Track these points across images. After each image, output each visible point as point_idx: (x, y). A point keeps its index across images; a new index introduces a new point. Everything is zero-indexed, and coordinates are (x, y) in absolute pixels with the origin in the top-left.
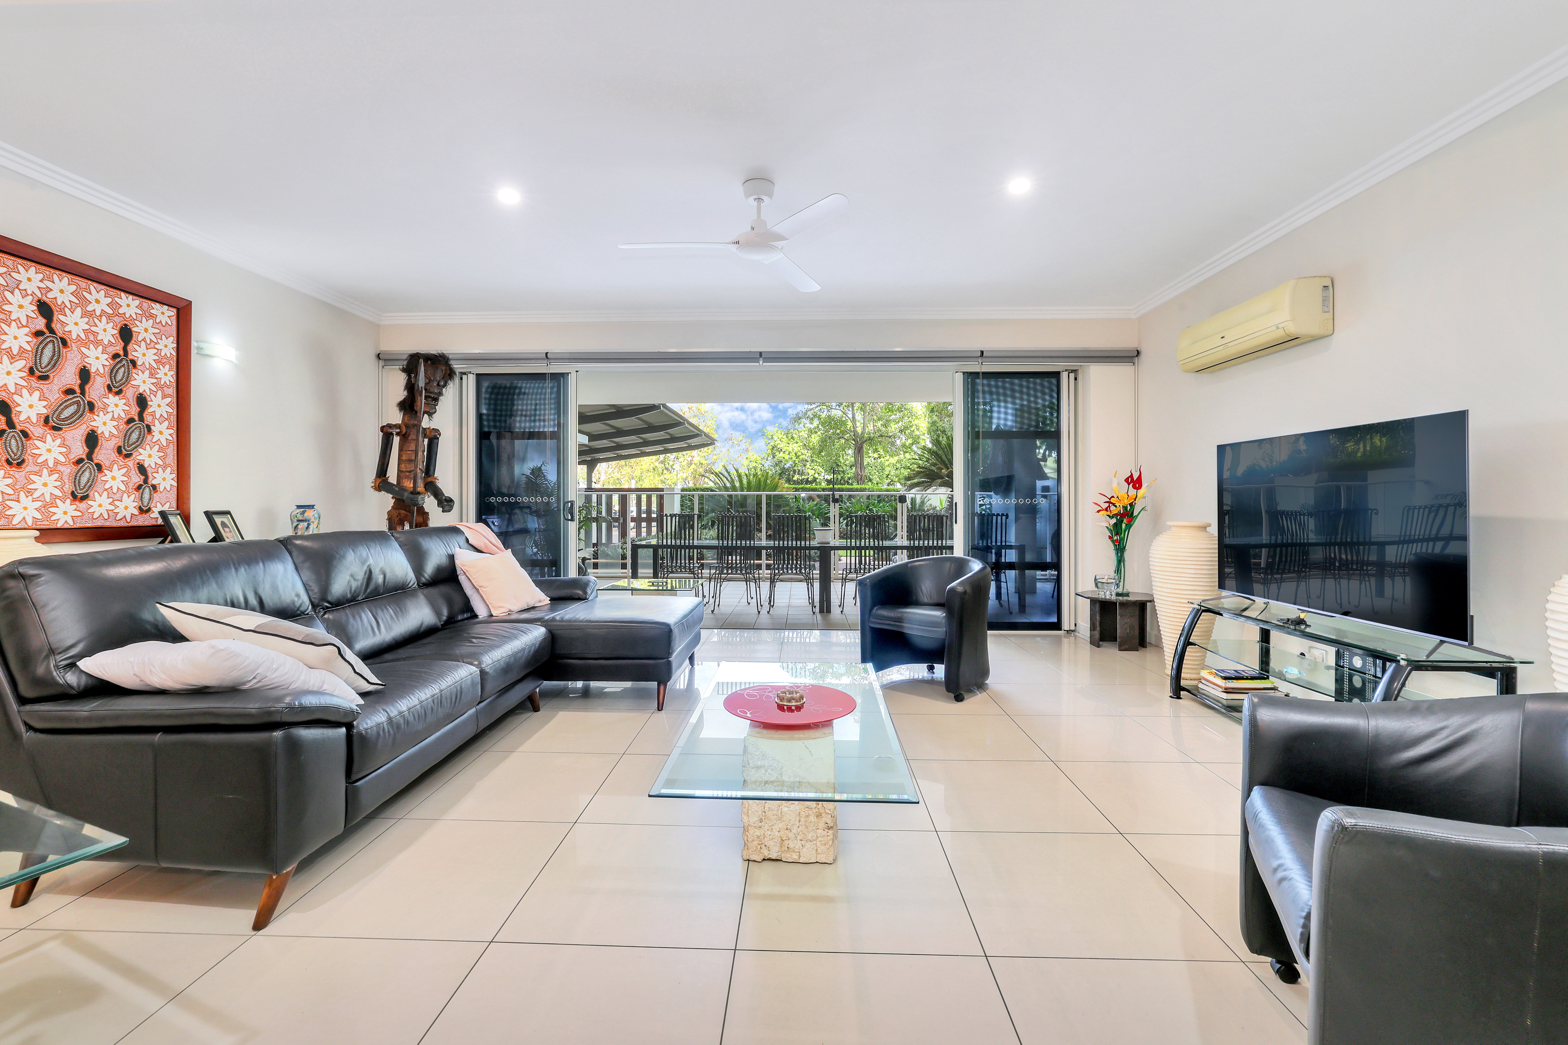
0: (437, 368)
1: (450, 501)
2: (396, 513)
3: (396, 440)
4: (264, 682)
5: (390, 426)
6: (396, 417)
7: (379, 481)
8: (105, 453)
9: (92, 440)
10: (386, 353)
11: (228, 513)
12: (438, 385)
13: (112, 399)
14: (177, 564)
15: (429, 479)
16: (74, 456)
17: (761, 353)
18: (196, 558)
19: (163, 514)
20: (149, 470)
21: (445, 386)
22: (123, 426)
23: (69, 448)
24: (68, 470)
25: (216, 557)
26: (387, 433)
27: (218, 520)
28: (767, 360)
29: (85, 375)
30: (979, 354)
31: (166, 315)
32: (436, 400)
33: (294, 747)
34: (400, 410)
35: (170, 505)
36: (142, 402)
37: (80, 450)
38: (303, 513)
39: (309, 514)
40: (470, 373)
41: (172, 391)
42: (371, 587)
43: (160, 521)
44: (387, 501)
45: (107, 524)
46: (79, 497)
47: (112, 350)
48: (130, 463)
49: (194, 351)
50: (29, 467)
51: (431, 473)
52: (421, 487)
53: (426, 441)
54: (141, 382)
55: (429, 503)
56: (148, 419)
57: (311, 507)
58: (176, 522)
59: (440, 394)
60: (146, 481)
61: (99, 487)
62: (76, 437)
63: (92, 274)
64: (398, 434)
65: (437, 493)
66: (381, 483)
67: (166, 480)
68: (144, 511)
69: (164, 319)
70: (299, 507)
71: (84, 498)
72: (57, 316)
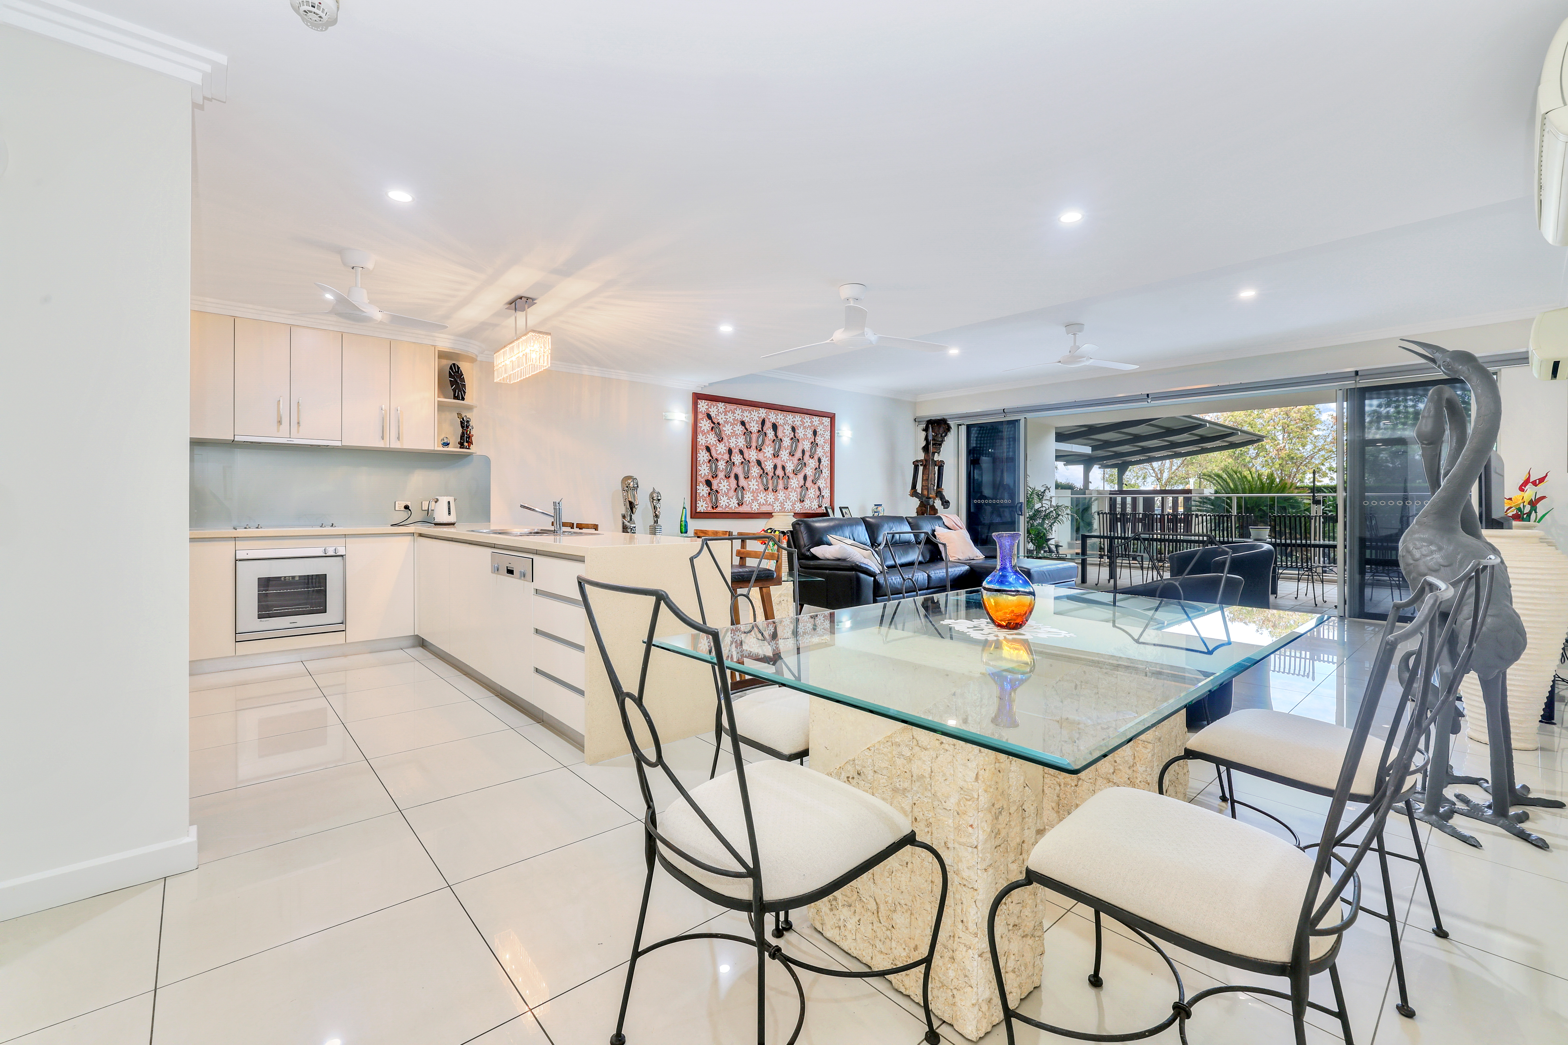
0: (940, 426)
1: (948, 502)
2: (920, 509)
3: (921, 468)
4: (852, 559)
5: (917, 461)
6: (921, 456)
7: (912, 491)
8: (809, 483)
9: (805, 478)
10: (919, 417)
11: (848, 508)
12: (941, 436)
13: (811, 460)
14: (831, 524)
15: (939, 490)
16: (800, 485)
17: (1148, 395)
18: (837, 522)
19: (826, 507)
20: (822, 489)
21: (946, 435)
22: (814, 471)
23: (799, 481)
24: (799, 490)
25: (841, 522)
26: (916, 465)
27: (844, 511)
28: (1154, 399)
29: (803, 452)
30: (1353, 374)
31: (827, 421)
32: (940, 445)
33: (858, 579)
34: (923, 452)
35: (828, 505)
36: (819, 460)
37: (802, 483)
38: (877, 508)
39: (880, 508)
40: (963, 424)
41: (829, 454)
42: (894, 540)
43: (825, 511)
44: (916, 502)
45: (809, 512)
46: (802, 501)
47: (811, 441)
48: (816, 486)
49: (836, 435)
50: (789, 490)
51: (940, 486)
52: (933, 495)
53: (937, 468)
54: (820, 452)
55: (938, 503)
56: (821, 467)
57: (880, 505)
58: (830, 511)
59: (942, 441)
60: (820, 494)
61: (807, 497)
62: (801, 476)
63: (805, 411)
64: (921, 465)
65: (942, 498)
66: (914, 493)
67: (826, 493)
68: (820, 507)
69: (826, 424)
70: (875, 505)
71: (803, 501)
72: (797, 431)
